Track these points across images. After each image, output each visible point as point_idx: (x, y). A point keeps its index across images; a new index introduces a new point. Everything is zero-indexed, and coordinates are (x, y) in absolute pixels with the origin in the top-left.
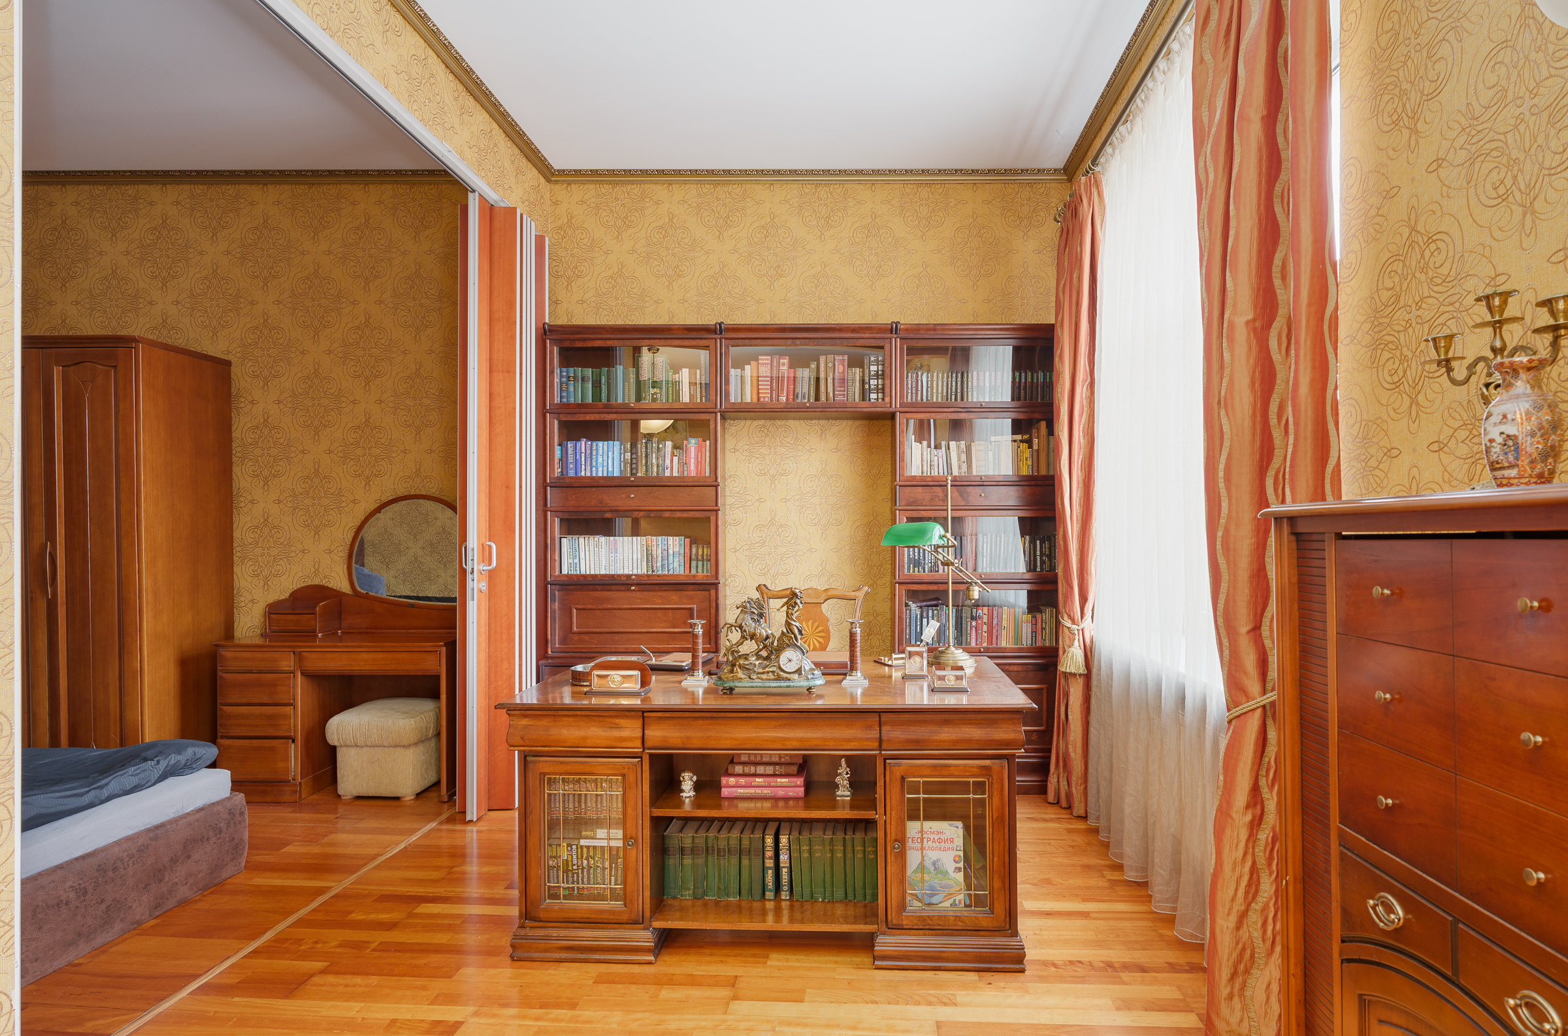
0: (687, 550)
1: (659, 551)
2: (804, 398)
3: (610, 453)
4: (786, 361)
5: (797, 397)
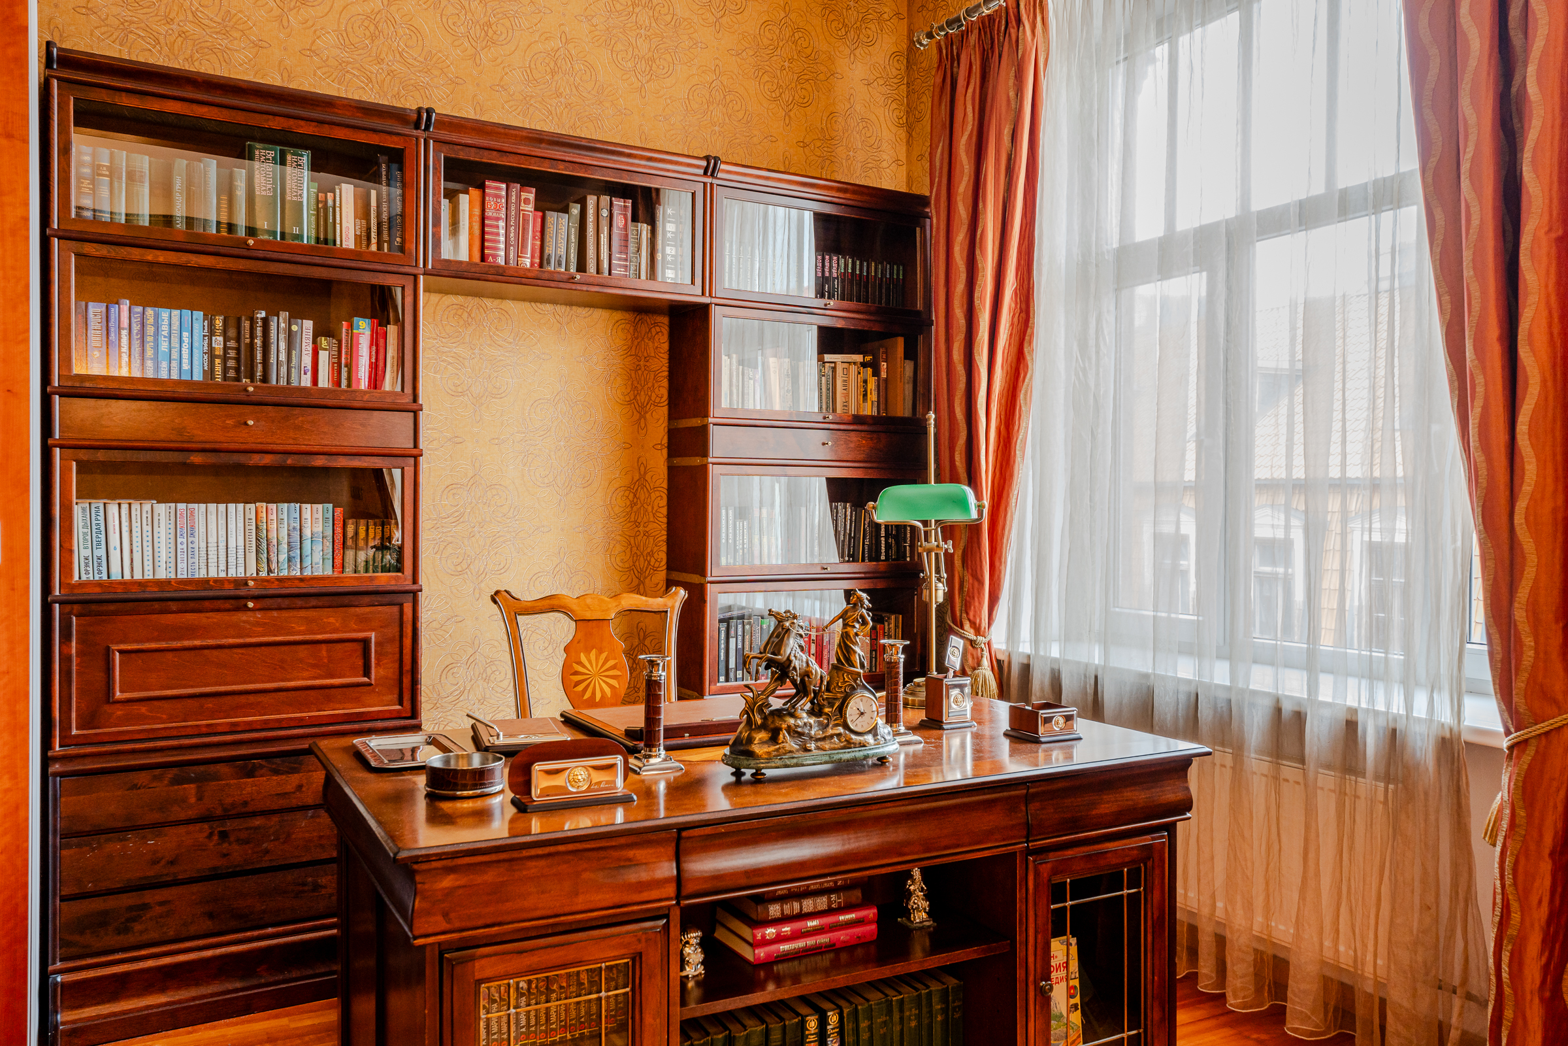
0: (339, 530)
1: (284, 533)
2: (560, 265)
3: (186, 335)
4: (532, 197)
5: (549, 263)
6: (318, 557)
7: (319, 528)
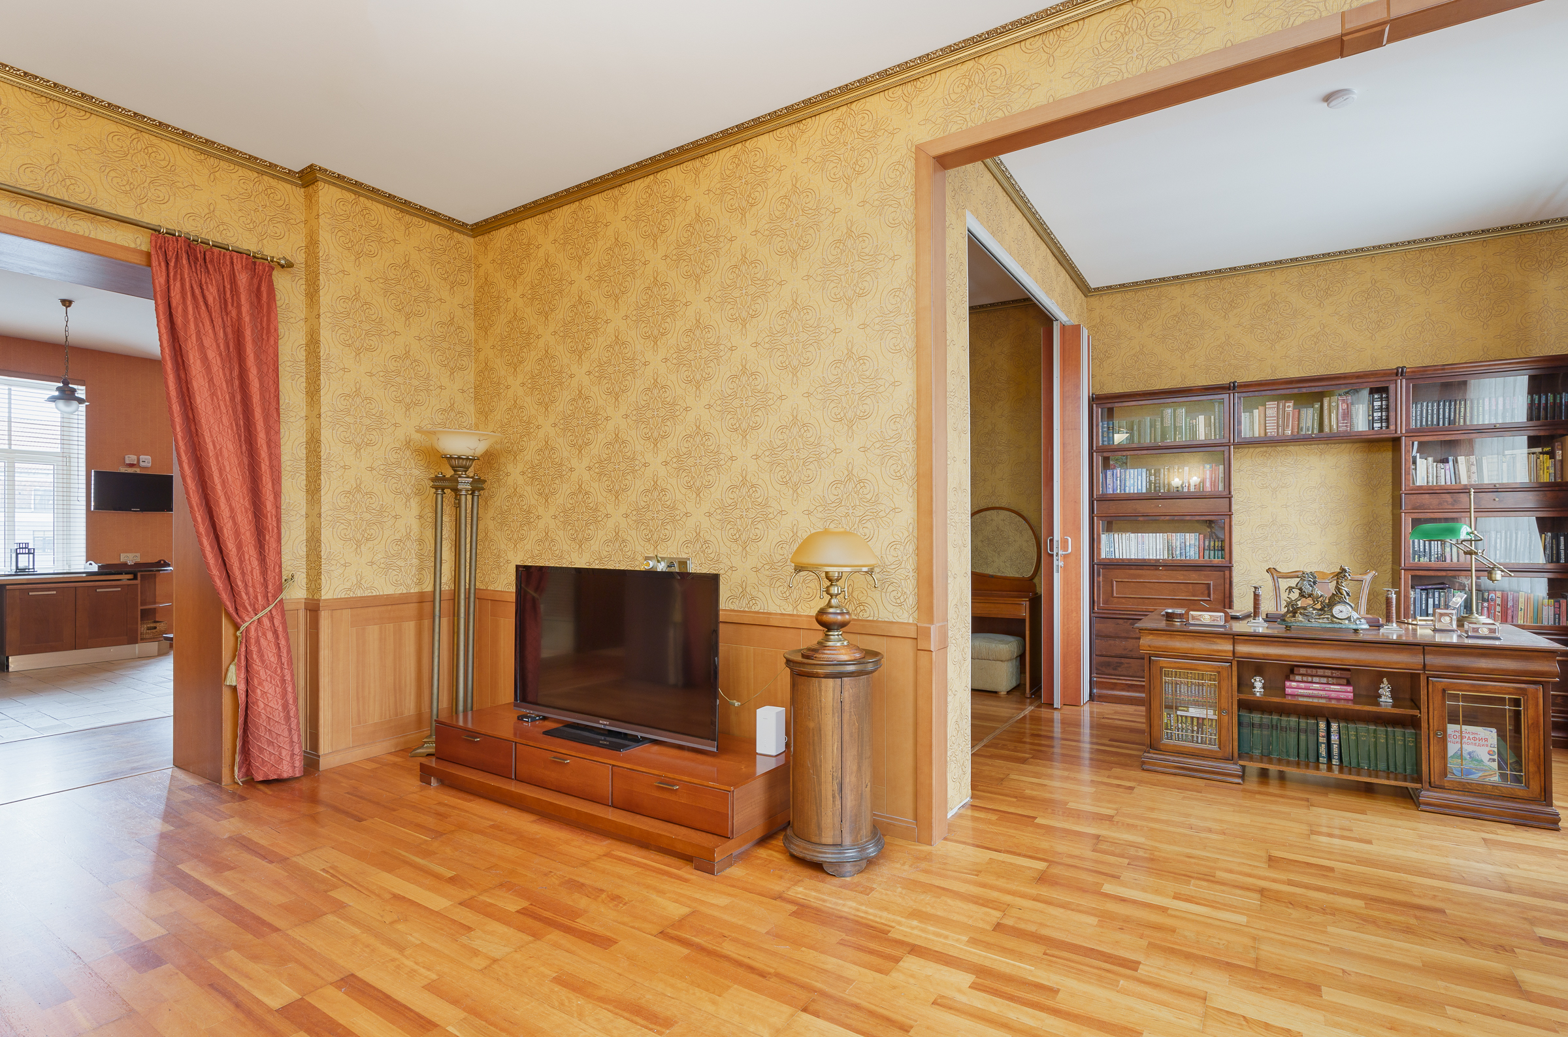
0: (1201, 543)
1: (1178, 544)
2: (1308, 430)
3: (1139, 477)
4: (1291, 404)
5: (1302, 430)
6: (1192, 553)
7: (1192, 542)
